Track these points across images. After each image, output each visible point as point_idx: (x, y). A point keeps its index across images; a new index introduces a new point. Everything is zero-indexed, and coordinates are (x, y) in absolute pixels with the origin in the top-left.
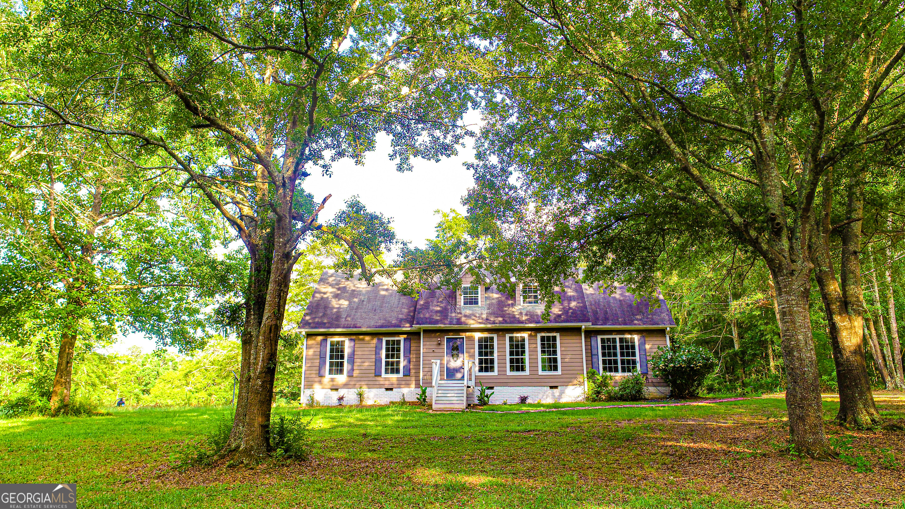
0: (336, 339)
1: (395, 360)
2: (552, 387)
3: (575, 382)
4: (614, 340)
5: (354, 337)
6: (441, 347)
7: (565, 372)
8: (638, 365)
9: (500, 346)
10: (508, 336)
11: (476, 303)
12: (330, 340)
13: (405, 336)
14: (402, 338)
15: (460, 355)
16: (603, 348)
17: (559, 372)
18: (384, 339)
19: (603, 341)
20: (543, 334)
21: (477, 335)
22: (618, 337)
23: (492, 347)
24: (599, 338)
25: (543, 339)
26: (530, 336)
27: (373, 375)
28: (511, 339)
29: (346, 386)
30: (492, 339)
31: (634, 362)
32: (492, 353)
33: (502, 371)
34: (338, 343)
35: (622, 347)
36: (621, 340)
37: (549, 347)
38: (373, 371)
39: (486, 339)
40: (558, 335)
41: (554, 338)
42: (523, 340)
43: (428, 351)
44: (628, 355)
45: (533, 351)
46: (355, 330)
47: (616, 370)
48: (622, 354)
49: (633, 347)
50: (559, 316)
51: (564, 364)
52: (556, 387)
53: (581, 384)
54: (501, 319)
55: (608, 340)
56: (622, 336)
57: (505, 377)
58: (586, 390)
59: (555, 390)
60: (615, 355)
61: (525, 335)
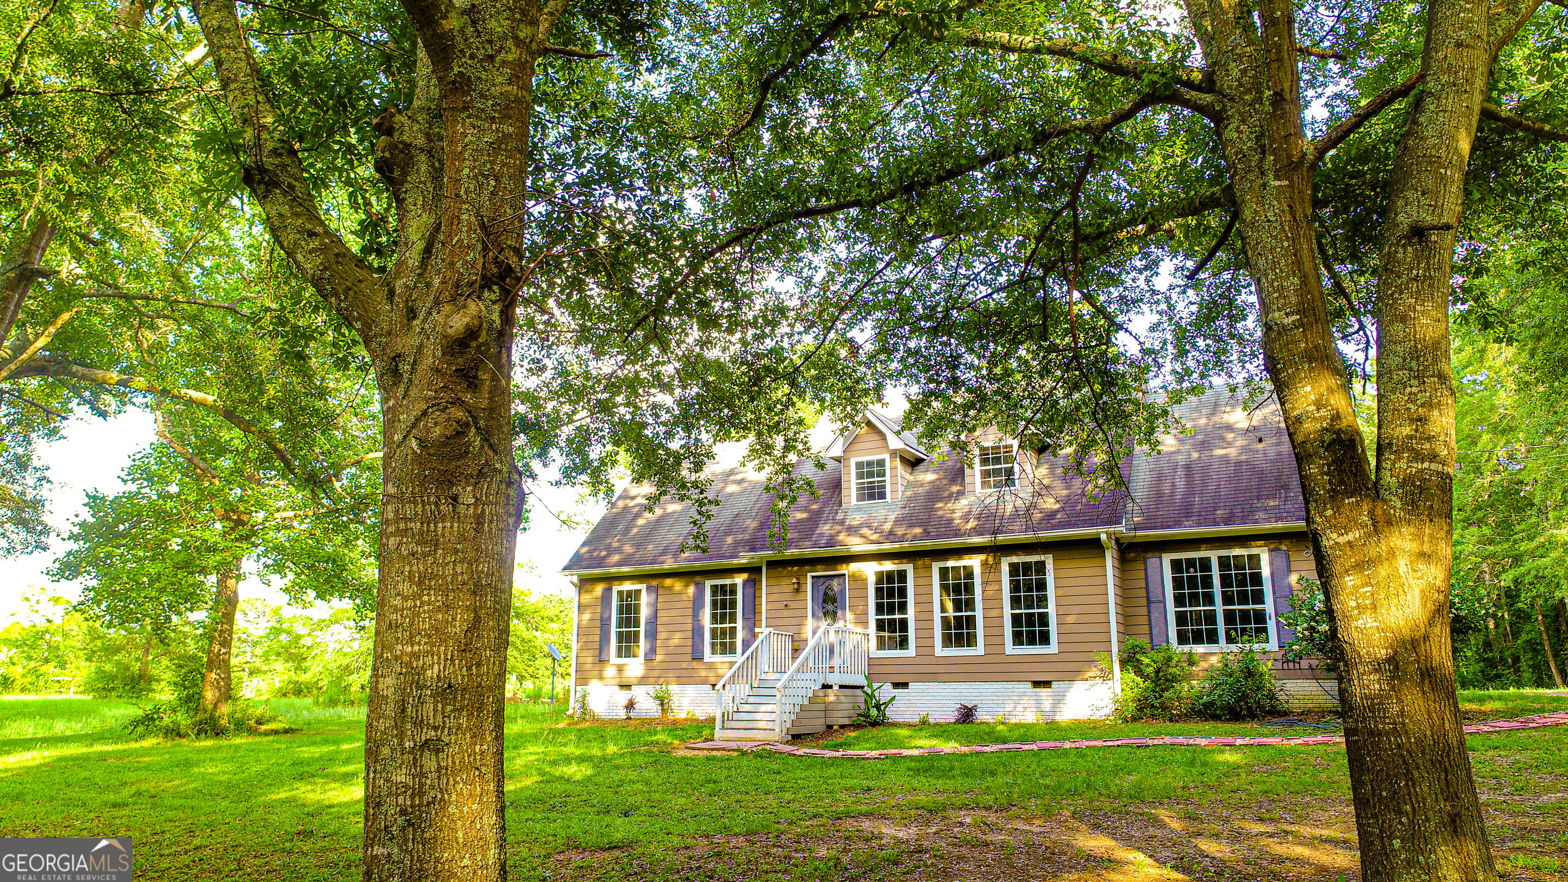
0: (627, 586)
1: (727, 625)
2: (1036, 684)
3: (1094, 672)
4: (1205, 564)
5: (654, 583)
6: (800, 596)
7: (1069, 647)
8: (1271, 625)
9: (921, 590)
10: (936, 566)
11: (882, 496)
12: (616, 588)
13: (745, 576)
14: (739, 579)
15: (839, 613)
16: (1178, 584)
17: (1053, 648)
18: (708, 584)
19: (1176, 565)
20: (1015, 559)
21: (870, 570)
22: (1213, 555)
23: (903, 592)
24: (1167, 559)
25: (1014, 568)
26: (984, 564)
27: (689, 657)
28: (944, 572)
29: (643, 681)
30: (902, 576)
31: (1260, 617)
32: (903, 607)
33: (925, 646)
34: (629, 593)
35: (1225, 581)
36: (1224, 563)
37: (1030, 589)
38: (689, 650)
39: (890, 576)
40: (1049, 560)
41: (1041, 567)
42: (969, 574)
43: (775, 606)
44: (1243, 599)
45: (992, 601)
46: (656, 567)
47: (1212, 638)
48: (1227, 599)
49: (1257, 579)
50: (1053, 513)
51: (1066, 629)
52: (1047, 684)
53: (1106, 675)
54: (918, 530)
55: (1191, 563)
56: (1224, 553)
57: (933, 661)
58: (1118, 691)
59: (1043, 692)
60: (1210, 600)
61: (975, 562)
